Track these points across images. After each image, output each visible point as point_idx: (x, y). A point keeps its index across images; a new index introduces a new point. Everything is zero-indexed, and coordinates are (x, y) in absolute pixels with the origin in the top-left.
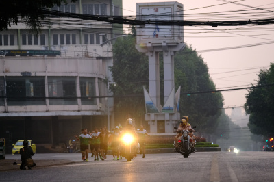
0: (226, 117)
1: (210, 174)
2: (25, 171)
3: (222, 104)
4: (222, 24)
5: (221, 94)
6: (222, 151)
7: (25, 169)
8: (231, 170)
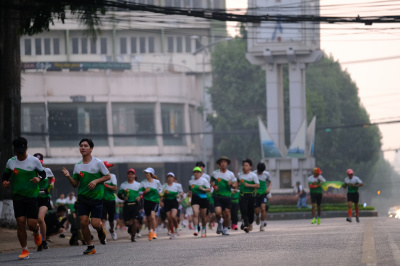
0: (387, 165)
1: (361, 253)
2: (77, 247)
3: (380, 145)
4: (380, 20)
5: (378, 129)
6: (379, 218)
7: (77, 244)
8: (394, 246)
